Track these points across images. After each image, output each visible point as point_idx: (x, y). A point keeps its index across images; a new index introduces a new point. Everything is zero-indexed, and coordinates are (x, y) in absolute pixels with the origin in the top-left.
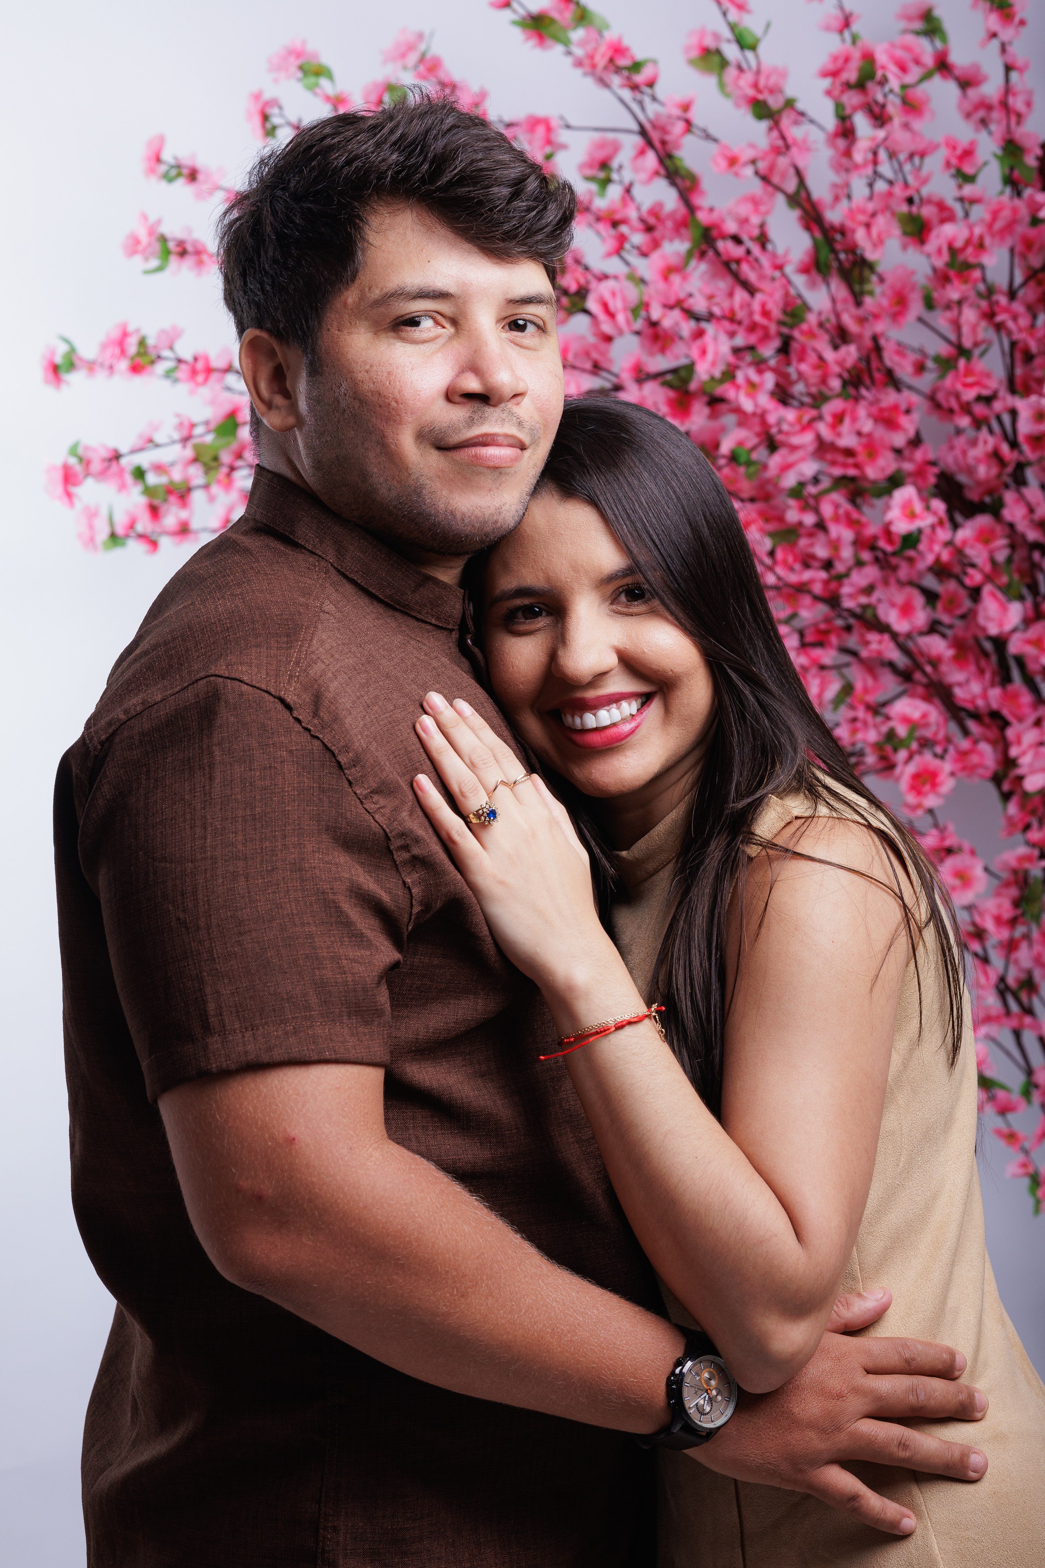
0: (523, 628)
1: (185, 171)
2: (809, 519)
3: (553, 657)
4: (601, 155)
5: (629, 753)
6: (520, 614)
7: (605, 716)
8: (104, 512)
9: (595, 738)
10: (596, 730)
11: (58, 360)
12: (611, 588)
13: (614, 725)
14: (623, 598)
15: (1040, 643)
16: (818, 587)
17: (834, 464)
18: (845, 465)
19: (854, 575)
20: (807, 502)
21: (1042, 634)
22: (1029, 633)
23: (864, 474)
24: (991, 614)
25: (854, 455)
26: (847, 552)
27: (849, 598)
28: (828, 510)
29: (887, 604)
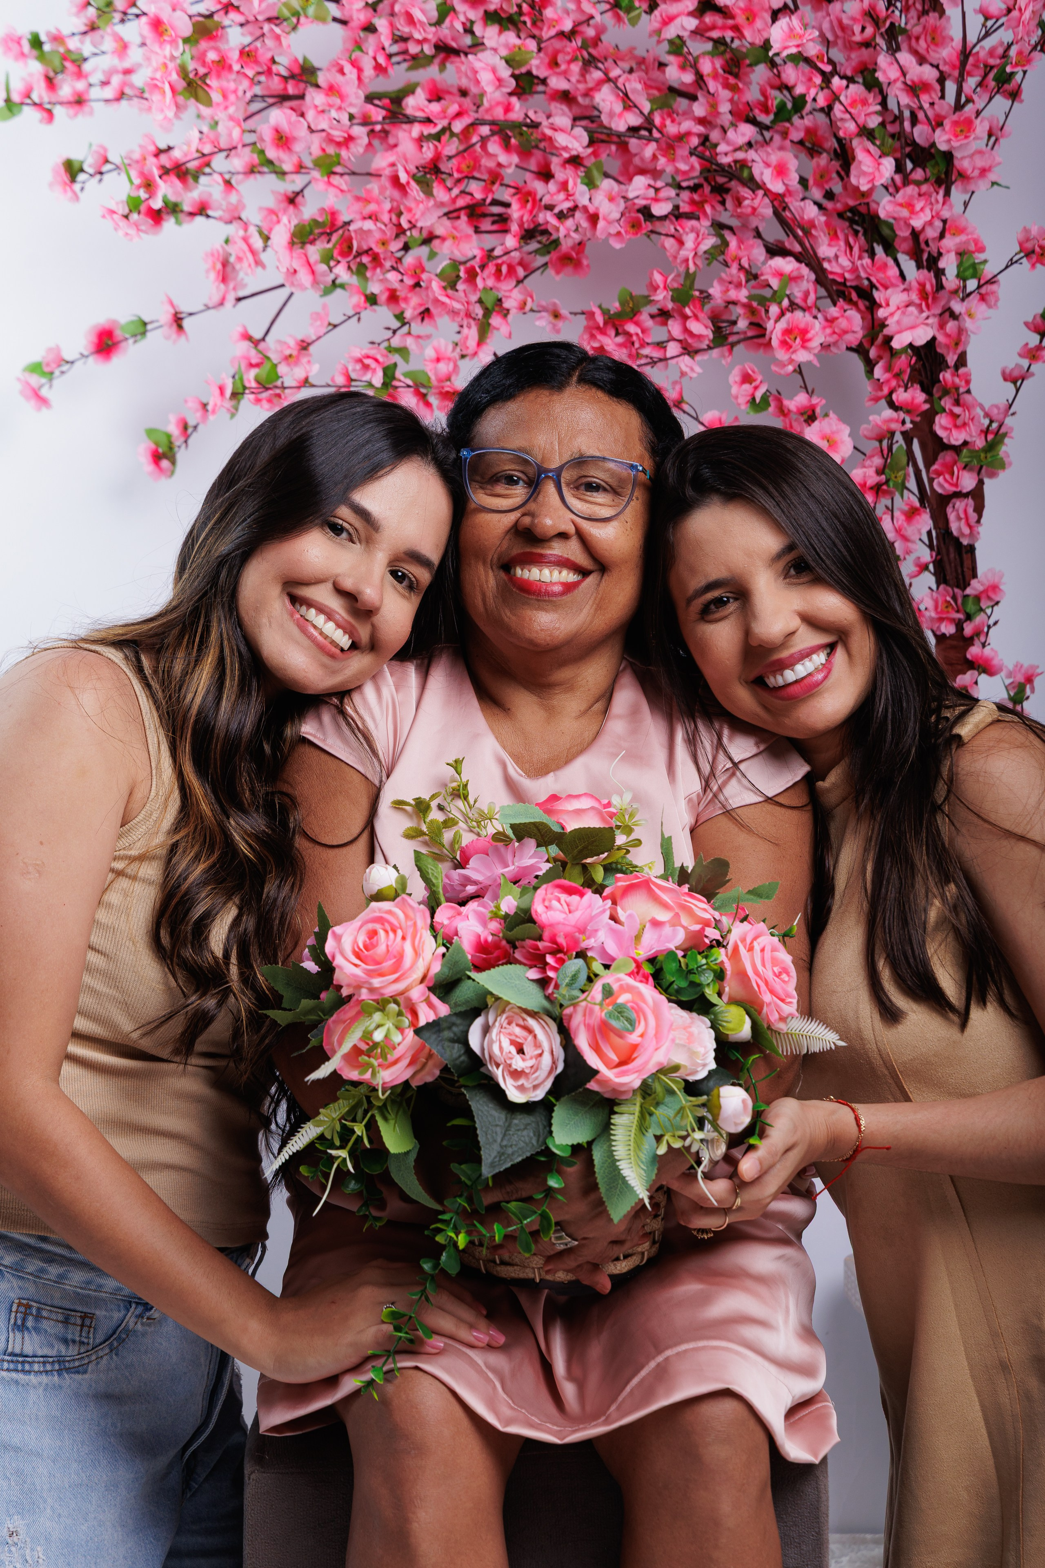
0: (717, 615)
3: (747, 633)
5: (826, 695)
6: (712, 607)
7: (801, 670)
9: (796, 689)
10: (796, 682)
12: (781, 564)
13: (810, 675)
14: (792, 572)
15: (910, 206)
16: (695, 141)
17: (713, 27)
18: (724, 28)
19: (731, 134)
20: (686, 59)
21: (911, 197)
22: (900, 197)
23: (742, 36)
24: (864, 168)
25: (733, 17)
26: (725, 108)
27: (725, 156)
28: (706, 67)
29: (761, 165)
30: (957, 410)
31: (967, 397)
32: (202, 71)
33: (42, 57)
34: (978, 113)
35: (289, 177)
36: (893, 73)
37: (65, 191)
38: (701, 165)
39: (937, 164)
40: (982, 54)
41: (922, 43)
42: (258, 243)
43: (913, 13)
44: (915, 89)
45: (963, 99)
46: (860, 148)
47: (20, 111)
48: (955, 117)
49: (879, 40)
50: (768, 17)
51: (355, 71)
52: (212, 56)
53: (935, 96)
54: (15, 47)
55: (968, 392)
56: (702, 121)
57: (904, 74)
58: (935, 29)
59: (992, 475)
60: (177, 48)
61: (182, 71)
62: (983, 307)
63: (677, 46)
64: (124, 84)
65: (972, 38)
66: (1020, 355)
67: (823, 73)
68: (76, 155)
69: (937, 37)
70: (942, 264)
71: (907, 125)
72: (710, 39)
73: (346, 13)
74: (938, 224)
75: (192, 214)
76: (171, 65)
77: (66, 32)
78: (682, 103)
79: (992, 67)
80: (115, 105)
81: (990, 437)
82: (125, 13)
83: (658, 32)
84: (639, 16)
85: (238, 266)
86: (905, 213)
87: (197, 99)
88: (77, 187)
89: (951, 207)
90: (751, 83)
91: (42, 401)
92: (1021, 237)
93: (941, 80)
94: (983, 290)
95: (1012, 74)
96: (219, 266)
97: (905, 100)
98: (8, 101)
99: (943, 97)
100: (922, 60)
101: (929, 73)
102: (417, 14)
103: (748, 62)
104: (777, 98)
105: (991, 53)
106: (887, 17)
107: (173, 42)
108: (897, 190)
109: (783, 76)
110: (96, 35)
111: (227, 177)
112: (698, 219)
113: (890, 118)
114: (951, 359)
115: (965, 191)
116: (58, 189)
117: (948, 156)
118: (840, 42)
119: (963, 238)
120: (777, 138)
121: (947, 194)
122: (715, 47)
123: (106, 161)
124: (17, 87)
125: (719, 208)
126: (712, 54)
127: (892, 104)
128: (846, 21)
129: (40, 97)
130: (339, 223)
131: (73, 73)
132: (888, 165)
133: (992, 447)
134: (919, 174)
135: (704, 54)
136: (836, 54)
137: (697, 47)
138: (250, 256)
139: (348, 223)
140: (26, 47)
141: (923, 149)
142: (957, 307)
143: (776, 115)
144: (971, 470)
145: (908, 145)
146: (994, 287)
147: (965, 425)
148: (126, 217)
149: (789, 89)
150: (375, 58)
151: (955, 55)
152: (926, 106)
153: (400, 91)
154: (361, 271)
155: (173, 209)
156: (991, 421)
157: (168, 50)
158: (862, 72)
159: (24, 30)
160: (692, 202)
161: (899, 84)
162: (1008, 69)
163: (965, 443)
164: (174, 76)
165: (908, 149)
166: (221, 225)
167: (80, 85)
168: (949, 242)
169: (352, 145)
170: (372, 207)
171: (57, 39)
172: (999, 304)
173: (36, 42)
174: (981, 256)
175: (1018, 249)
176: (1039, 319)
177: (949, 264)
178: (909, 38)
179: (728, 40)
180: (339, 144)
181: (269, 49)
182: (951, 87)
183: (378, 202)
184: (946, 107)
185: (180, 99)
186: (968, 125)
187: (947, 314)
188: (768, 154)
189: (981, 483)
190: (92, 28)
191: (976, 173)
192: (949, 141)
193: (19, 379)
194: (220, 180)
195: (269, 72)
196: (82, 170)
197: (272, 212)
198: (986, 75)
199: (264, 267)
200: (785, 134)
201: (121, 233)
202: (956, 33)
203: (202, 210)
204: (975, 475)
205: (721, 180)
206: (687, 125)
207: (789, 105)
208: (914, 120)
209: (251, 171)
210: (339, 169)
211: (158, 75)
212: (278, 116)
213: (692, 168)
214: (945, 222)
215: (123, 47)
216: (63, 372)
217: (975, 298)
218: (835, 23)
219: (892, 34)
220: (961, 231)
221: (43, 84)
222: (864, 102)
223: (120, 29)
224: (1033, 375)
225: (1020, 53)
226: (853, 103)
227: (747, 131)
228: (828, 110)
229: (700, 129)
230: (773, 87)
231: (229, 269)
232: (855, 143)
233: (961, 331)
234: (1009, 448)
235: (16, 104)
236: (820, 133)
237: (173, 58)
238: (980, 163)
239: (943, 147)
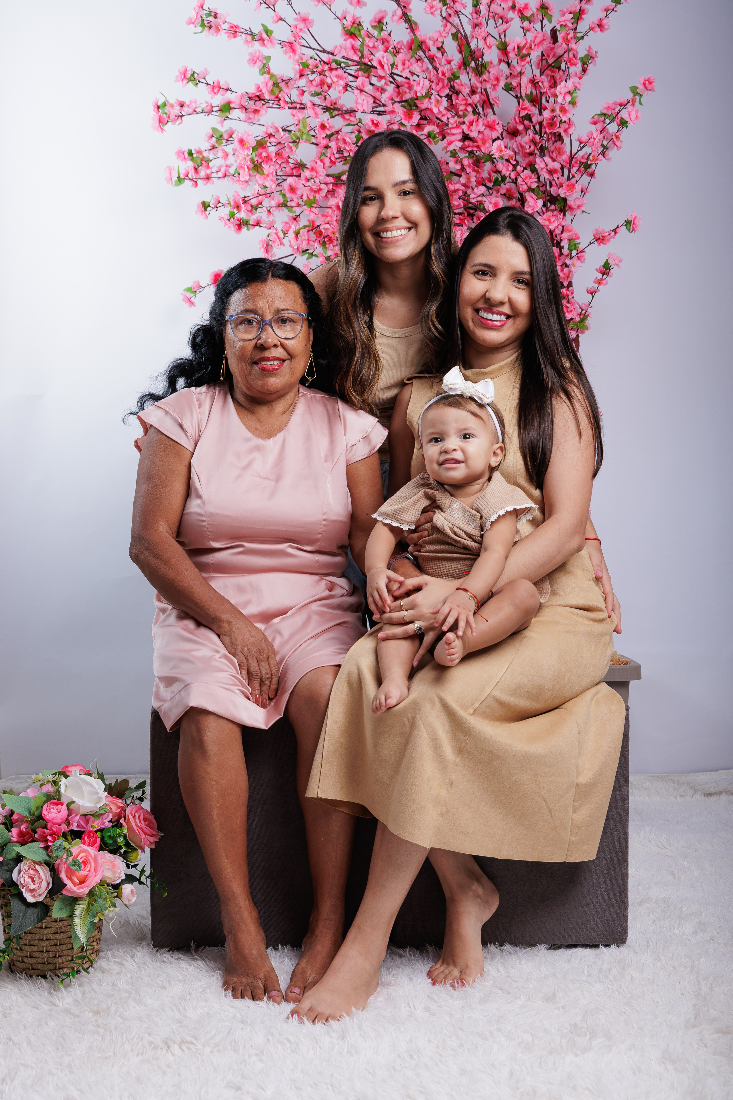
1: (213, 14)
2: (458, 167)
4: (378, 17)
8: (176, 168)
11: (159, 104)
15: (549, 220)
16: (461, 193)
17: (469, 147)
18: (473, 147)
19: (476, 190)
20: (457, 159)
21: (550, 216)
22: (545, 216)
23: (480, 150)
24: (530, 204)
25: (477, 142)
26: (473, 179)
27: (473, 198)
28: (466, 162)
29: (488, 203)
30: (568, 305)
31: (572, 300)
32: (260, 161)
33: (193, 160)
34: (577, 181)
35: (294, 209)
36: (542, 165)
37: (202, 214)
38: (463, 203)
39: (560, 203)
40: (579, 158)
41: (554, 153)
42: (281, 235)
43: (551, 142)
44: (551, 172)
45: (571, 176)
46: (528, 196)
47: (184, 182)
48: (567, 183)
49: (536, 152)
50: (491, 142)
51: (322, 164)
52: (264, 154)
53: (560, 175)
54: (182, 155)
55: (573, 298)
56: (464, 185)
57: (547, 166)
58: (560, 149)
59: (583, 332)
60: (250, 151)
61: (252, 160)
62: (579, 262)
63: (454, 154)
64: (226, 171)
65: (574, 151)
66: (594, 282)
67: (513, 165)
68: (207, 200)
69: (560, 152)
70: (562, 244)
71: (548, 187)
72: (468, 151)
73: (318, 141)
74: (561, 228)
75: (254, 225)
76: (247, 158)
77: (203, 149)
78: (456, 178)
79: (583, 163)
80: (223, 179)
81: (582, 317)
82: (227, 140)
83: (446, 148)
84: (438, 141)
85: (273, 245)
86: (547, 223)
87: (258, 172)
88: (207, 213)
89: (566, 221)
90: (484, 171)
91: (192, 303)
92: (595, 233)
93: (562, 168)
94: (579, 255)
95: (591, 164)
96: (265, 246)
97: (547, 176)
98: (179, 177)
99: (563, 175)
100: (554, 160)
101: (557, 165)
102: (348, 140)
103: (483, 161)
104: (495, 176)
105: (583, 157)
106: (540, 142)
107: (248, 148)
108: (544, 214)
109: (497, 167)
110: (216, 150)
111: (269, 209)
112: (462, 226)
113: (541, 185)
114: (566, 284)
115: (572, 215)
116: (199, 214)
117: (565, 200)
118: (521, 153)
119: (571, 233)
120: (495, 193)
121: (564, 215)
122: (469, 155)
123: (219, 202)
124: (183, 172)
125: (471, 221)
126: (468, 157)
127: (542, 179)
128: (523, 144)
129: (192, 176)
130: (316, 226)
131: (206, 166)
132: (540, 202)
133: (582, 321)
134: (553, 207)
135: (465, 157)
136: (518, 158)
137: (462, 155)
138: (278, 240)
139: (319, 226)
140: (186, 155)
141: (554, 197)
142: (568, 262)
143: (494, 183)
144: (574, 330)
145: (548, 196)
146: (583, 254)
147: (571, 311)
148: (229, 220)
149: (499, 172)
150: (330, 158)
151: (567, 158)
152: (556, 179)
153: (339, 174)
154: (324, 244)
155: (247, 223)
156: (582, 310)
157: (246, 152)
158: (530, 166)
159: (186, 148)
160: (460, 219)
161: (545, 170)
162: (589, 162)
163: (572, 319)
164: (249, 163)
165: (548, 198)
166: (266, 229)
167: (208, 171)
168: (565, 235)
169: (321, 192)
170: (329, 219)
171: (199, 152)
172: (586, 261)
173: (191, 154)
174: (578, 241)
175: (593, 238)
176: (602, 268)
177: (565, 244)
178: (549, 152)
179: (475, 152)
180: (315, 192)
181: (287, 152)
182: (566, 171)
183: (331, 217)
184: (564, 180)
185: (251, 172)
186: (573, 186)
187: (564, 266)
188: (491, 198)
189: (578, 336)
190: (214, 148)
191: (576, 207)
192: (565, 193)
193: (182, 294)
194: (266, 210)
195: (287, 162)
196: (209, 206)
197: (287, 223)
198: (580, 167)
199: (284, 245)
200: (498, 191)
201: (227, 227)
202: (568, 150)
203: (258, 224)
204: (575, 332)
205: (472, 211)
206: (458, 186)
207: (500, 179)
208: (551, 185)
209: (279, 206)
210: (315, 205)
211: (242, 163)
212: (290, 180)
213: (460, 204)
214: (563, 227)
215: (226, 155)
216: (200, 292)
217: (575, 258)
218: (519, 145)
219: (542, 150)
220: (570, 231)
221: (193, 171)
222: (530, 178)
223: (224, 147)
224: (599, 291)
225: (594, 156)
226: (526, 178)
227: (482, 189)
228: (515, 181)
229: (463, 188)
230: (493, 172)
231: (269, 247)
232: (527, 194)
233: (570, 272)
234: (589, 321)
235: (182, 179)
236: (512, 191)
237: (248, 155)
238: (578, 203)
239: (562, 196)
